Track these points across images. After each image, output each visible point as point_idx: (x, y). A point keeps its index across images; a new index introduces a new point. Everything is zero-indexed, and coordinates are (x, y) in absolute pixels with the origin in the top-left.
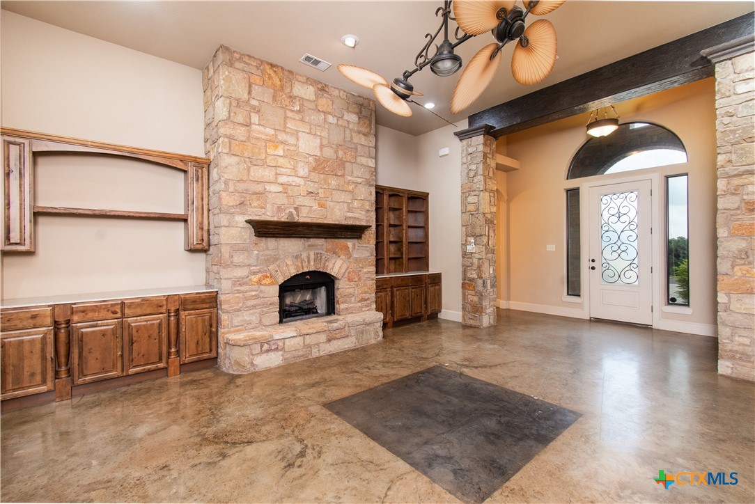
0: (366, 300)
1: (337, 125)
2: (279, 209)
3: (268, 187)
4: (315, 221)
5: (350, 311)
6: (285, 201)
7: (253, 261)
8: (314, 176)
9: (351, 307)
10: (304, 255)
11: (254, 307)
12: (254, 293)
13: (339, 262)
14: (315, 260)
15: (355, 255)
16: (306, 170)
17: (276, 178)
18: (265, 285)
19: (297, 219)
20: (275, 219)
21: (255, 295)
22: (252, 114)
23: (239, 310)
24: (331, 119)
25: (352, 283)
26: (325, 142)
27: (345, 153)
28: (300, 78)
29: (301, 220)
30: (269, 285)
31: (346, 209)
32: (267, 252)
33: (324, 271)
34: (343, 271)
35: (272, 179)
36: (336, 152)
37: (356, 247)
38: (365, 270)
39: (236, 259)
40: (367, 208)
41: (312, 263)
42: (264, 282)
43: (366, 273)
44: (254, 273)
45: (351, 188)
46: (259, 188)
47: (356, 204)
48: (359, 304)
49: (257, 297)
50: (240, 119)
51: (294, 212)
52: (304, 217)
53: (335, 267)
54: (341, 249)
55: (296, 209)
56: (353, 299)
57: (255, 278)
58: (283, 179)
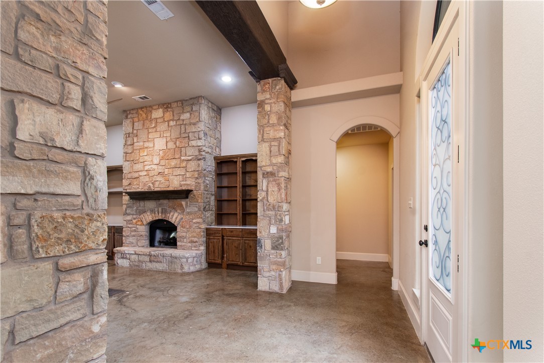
0: (195, 242)
1: (176, 125)
2: (145, 185)
3: (141, 174)
4: (163, 189)
5: (183, 248)
6: (148, 180)
7: (134, 212)
8: (163, 163)
9: (184, 245)
10: (156, 209)
11: (134, 236)
12: (134, 229)
13: (176, 215)
14: (162, 213)
15: (188, 210)
16: (158, 160)
17: (144, 168)
18: (138, 225)
19: (153, 189)
20: (143, 190)
21: (135, 230)
22: (134, 138)
23: (128, 236)
24: (172, 123)
25: (184, 229)
26: (168, 139)
27: (181, 142)
28: (154, 107)
29: (156, 189)
30: (140, 225)
31: (181, 179)
32: (140, 208)
33: (167, 219)
34: (177, 220)
35: (142, 169)
36: (175, 144)
37: (188, 204)
38: (194, 221)
39: (127, 212)
40: (197, 176)
41: (160, 215)
42: (138, 223)
43: (194, 223)
44: (135, 219)
45: (184, 164)
46: (136, 175)
47: (188, 175)
48: (190, 244)
49: (135, 231)
50: (129, 143)
51: (151, 185)
52: (158, 187)
53: (174, 217)
54: (178, 206)
55: (152, 183)
56: (185, 240)
57: (134, 221)
58: (147, 168)
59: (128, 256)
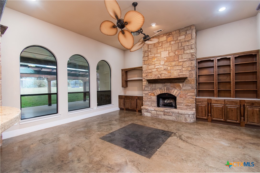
0: (189, 106)
1: (175, 43)
2: (156, 75)
3: (153, 70)
4: (167, 78)
5: (181, 109)
6: (157, 73)
7: (149, 89)
8: (167, 64)
9: (181, 107)
10: (163, 88)
11: (149, 101)
12: (149, 98)
13: (176, 91)
14: (167, 90)
15: (184, 88)
16: (164, 62)
17: (155, 67)
18: (152, 96)
19: (160, 78)
20: (154, 78)
21: (150, 98)
22: (149, 53)
23: (146, 101)
24: (172, 43)
25: (182, 99)
26: (170, 51)
27: (178, 52)
28: (161, 36)
29: (162, 78)
30: (153, 96)
31: (179, 72)
32: (153, 87)
33: (170, 93)
34: (177, 94)
35: (154, 68)
36: (175, 53)
37: (184, 85)
38: (189, 94)
39: (145, 89)
40: (190, 69)
41: (165, 91)
42: (152, 95)
43: (189, 95)
44: (150, 93)
45: (181, 64)
46: (150, 71)
47: (184, 69)
48: (186, 107)
49: (150, 99)
50: (146, 55)
51: (160, 76)
52: (163, 77)
53: (175, 92)
54: (177, 86)
55: (160, 75)
56: (182, 105)
57: (150, 94)
58: (156, 67)
59: (150, 111)
